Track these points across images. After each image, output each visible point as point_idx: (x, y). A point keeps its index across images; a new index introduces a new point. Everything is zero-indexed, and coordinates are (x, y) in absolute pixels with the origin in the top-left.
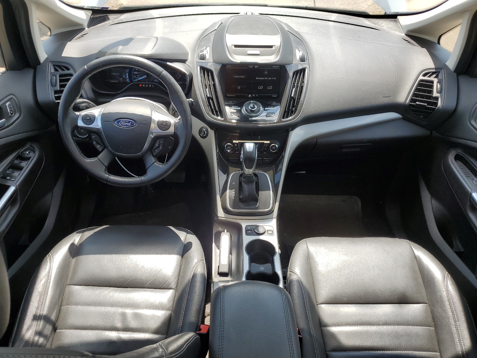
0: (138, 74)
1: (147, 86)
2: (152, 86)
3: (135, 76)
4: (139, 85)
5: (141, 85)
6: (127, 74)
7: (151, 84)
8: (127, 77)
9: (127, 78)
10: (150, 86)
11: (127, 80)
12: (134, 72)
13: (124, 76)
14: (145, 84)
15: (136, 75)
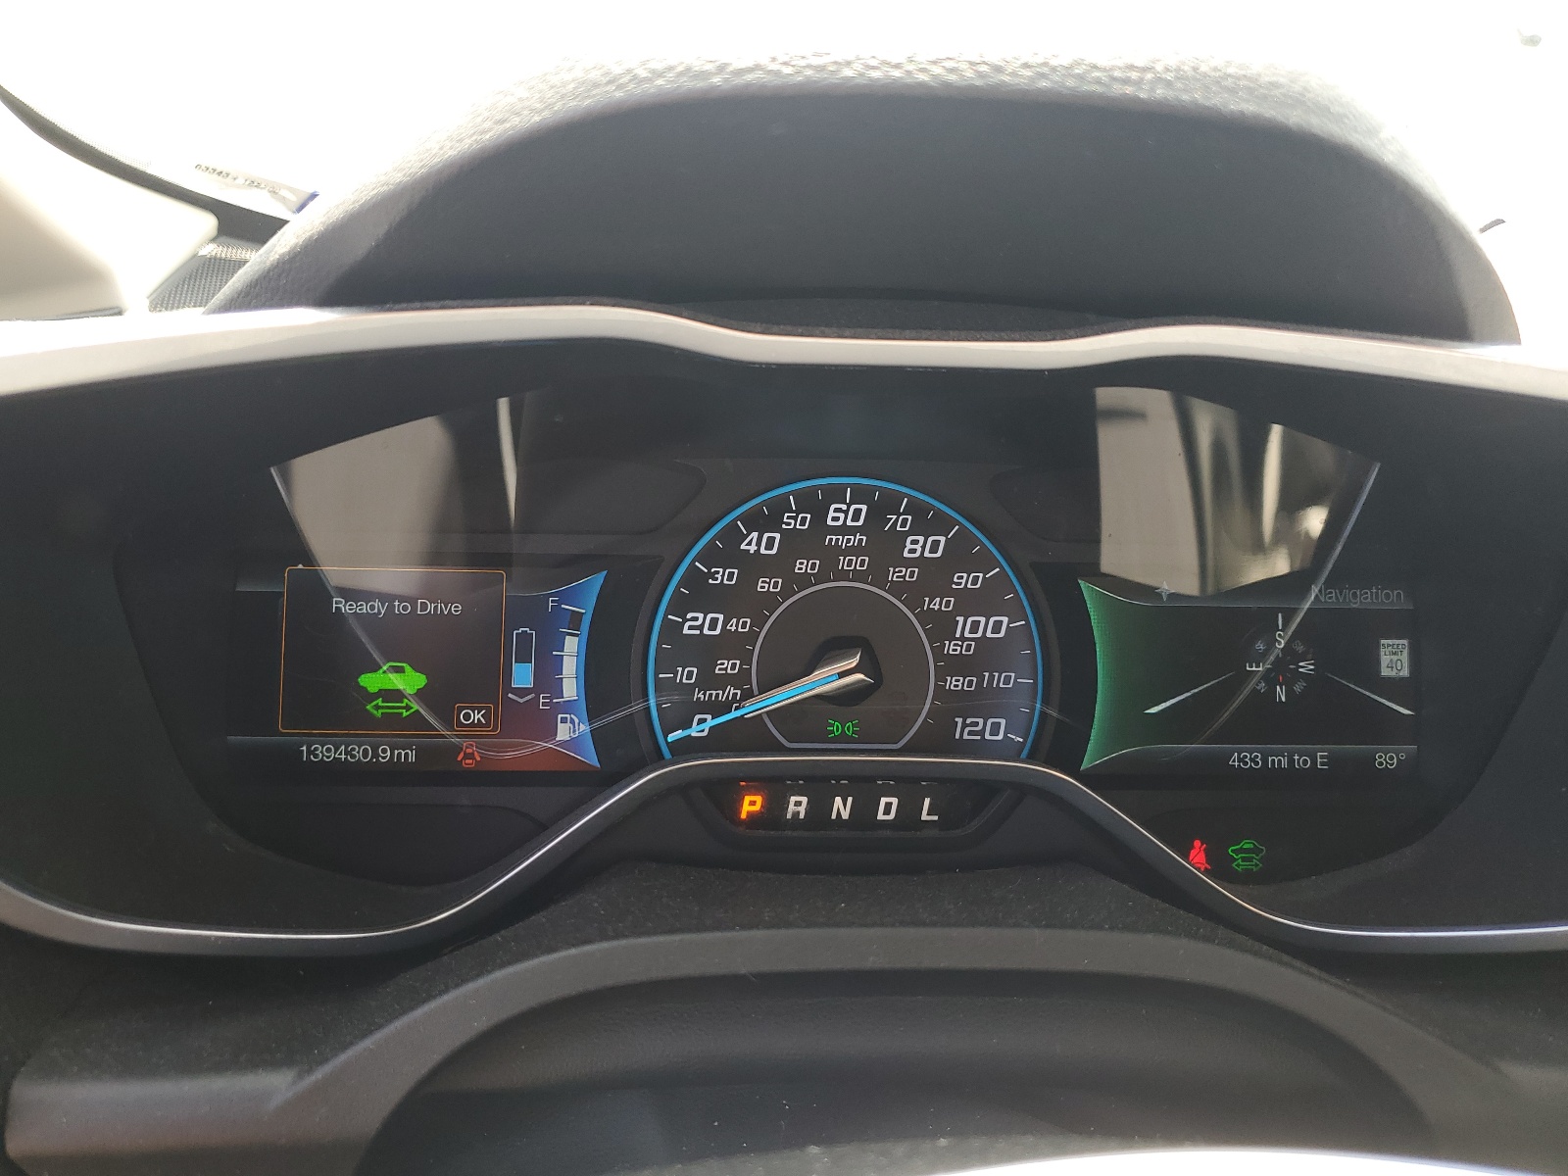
0: (730, 645)
1: (841, 808)
2: (910, 810)
3: (688, 674)
4: (724, 789)
5: (751, 805)
6: (572, 647)
7: (907, 784)
8: (571, 689)
9: (568, 707)
10: (888, 807)
11: (563, 732)
12: (681, 606)
13: (523, 675)
14: (820, 785)
15: (705, 651)
